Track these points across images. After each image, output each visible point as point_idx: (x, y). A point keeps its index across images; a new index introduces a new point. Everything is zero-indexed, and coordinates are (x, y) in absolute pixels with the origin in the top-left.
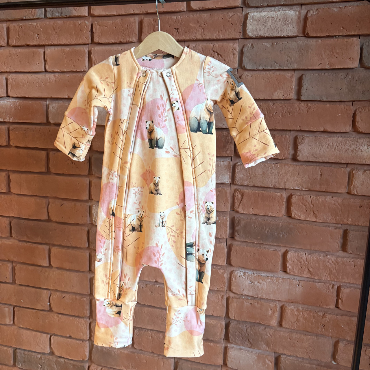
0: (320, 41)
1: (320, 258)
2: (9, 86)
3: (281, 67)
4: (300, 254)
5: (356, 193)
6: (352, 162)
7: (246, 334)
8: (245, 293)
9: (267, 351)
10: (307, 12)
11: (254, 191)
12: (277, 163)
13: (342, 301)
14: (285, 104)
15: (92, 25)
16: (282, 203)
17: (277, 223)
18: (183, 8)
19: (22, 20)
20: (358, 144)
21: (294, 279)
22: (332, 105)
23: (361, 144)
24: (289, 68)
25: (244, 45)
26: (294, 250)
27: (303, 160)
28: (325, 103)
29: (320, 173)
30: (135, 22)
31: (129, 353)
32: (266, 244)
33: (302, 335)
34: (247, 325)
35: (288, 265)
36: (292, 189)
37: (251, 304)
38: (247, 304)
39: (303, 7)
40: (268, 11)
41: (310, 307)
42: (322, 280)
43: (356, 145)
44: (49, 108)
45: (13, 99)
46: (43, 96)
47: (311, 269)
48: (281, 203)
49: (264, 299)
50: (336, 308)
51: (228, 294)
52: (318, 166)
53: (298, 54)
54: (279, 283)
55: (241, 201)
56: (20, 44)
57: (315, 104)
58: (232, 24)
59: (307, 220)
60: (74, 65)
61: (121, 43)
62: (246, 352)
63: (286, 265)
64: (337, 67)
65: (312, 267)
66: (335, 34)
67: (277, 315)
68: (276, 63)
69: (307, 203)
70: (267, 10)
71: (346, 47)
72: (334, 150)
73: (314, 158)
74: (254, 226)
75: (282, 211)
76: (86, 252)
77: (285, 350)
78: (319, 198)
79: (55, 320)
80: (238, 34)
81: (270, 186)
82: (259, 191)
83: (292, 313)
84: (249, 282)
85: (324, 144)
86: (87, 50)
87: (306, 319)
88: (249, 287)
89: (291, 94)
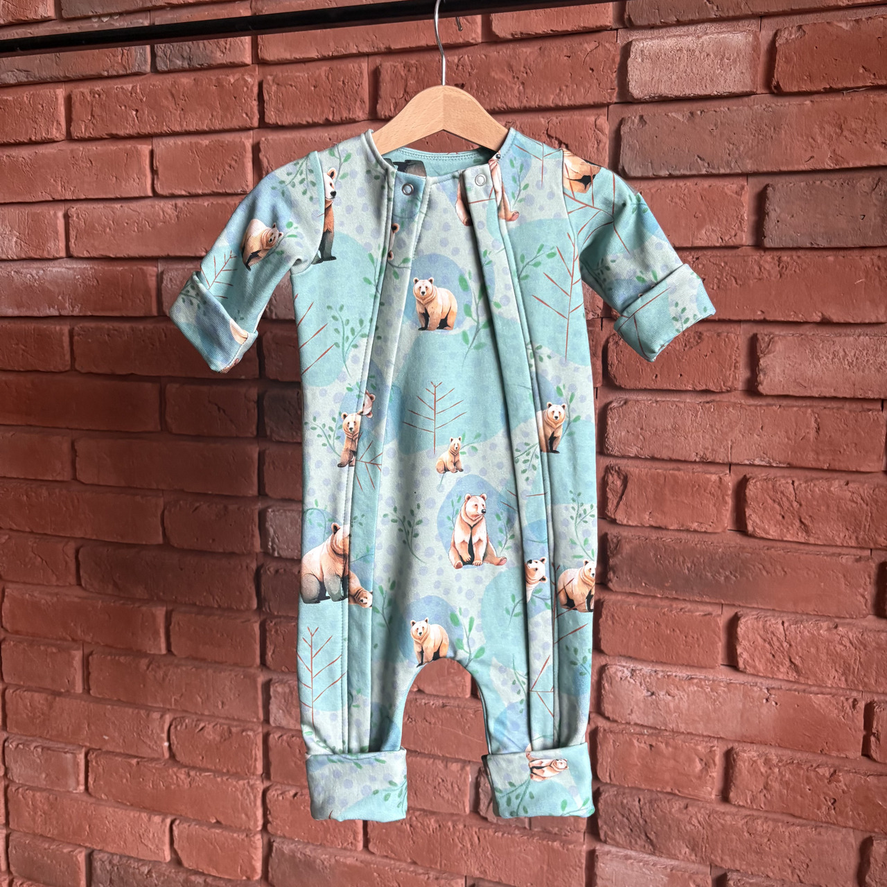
0: (808, 102)
1: (820, 634)
2: (71, 232)
3: (713, 168)
4: (768, 623)
7: (641, 821)
8: (634, 718)
9: (693, 862)
10: (776, 35)
11: (653, 470)
12: (708, 402)
13: (878, 739)
14: (726, 259)
15: (260, 85)
16: (723, 498)
17: (711, 548)
18: (474, 36)
19: (100, 78)
21: (756, 685)
22: (841, 258)
24: (732, 172)
25: (623, 119)
26: (755, 613)
27: (772, 394)
28: (825, 253)
29: (813, 425)
30: (361, 73)
31: (358, 864)
32: (685, 600)
33: (780, 824)
34: (641, 798)
35: (739, 650)
36: (746, 465)
37: (651, 746)
38: (639, 746)
39: (765, 21)
40: (680, 36)
41: (799, 755)
42: (826, 687)
44: (162, 282)
45: (81, 262)
46: (149, 254)
47: (797, 661)
48: (721, 498)
49: (683, 733)
50: (864, 759)
51: (595, 723)
52: (810, 406)
53: (754, 136)
54: (719, 695)
55: (623, 494)
56: (94, 134)
57: (799, 257)
58: (592, 70)
59: (785, 539)
60: (220, 178)
61: (328, 124)
62: (641, 864)
63: (736, 650)
64: (851, 165)
66: (845, 85)
67: (716, 773)
68: (700, 158)
69: (784, 499)
70: (677, 33)
71: (873, 115)
72: (848, 368)
73: (798, 389)
74: (655, 555)
75: (723, 518)
76: (253, 620)
77: (737, 862)
78: (815, 485)
79: (181, 783)
80: (608, 93)
81: (693, 457)
82: (666, 470)
83: (754, 770)
84: (645, 693)
85: (824, 352)
86: (249, 144)
87: (787, 783)
88: (646, 705)
89: (739, 233)
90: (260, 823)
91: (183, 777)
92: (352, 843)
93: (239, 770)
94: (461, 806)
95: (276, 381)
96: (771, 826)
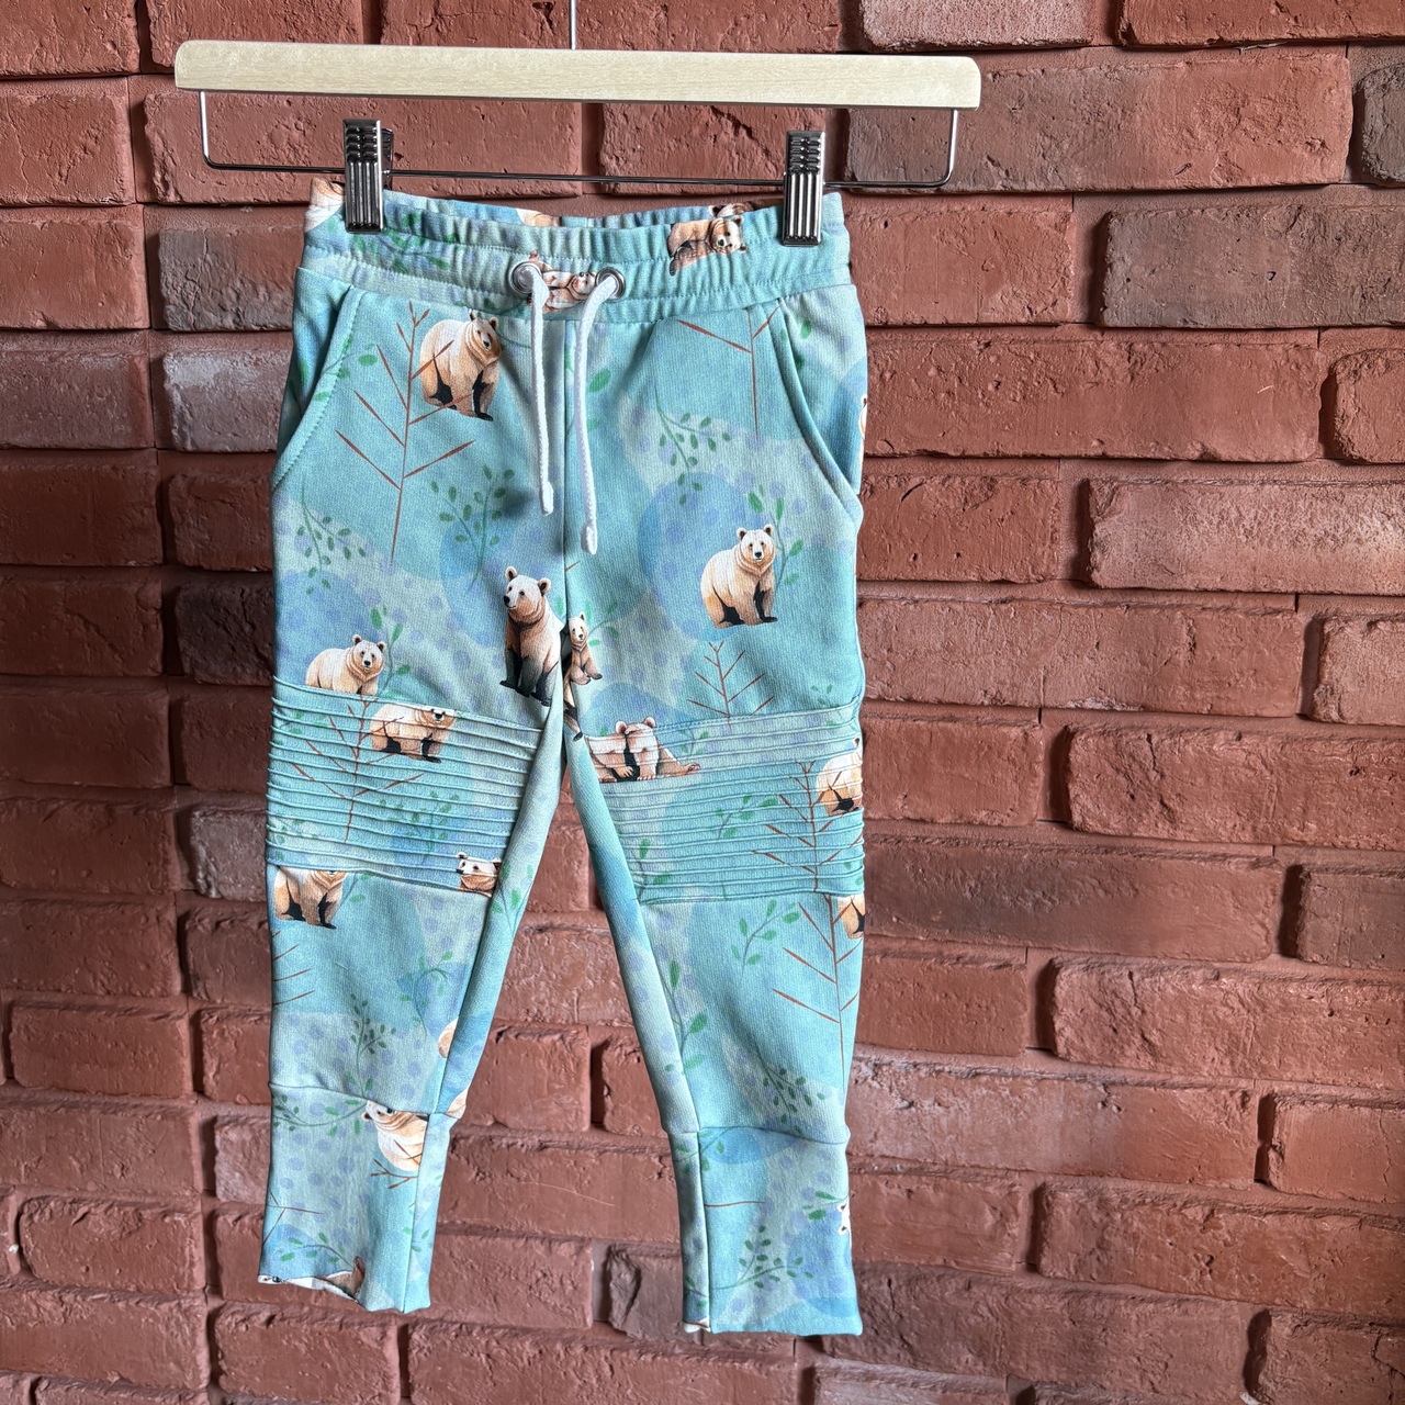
0: (1181, 64)
1: (1192, 991)
3: (1016, 181)
4: (1107, 976)
5: (1335, 715)
6: (1319, 589)
7: (893, 1316)
8: (880, 1146)
9: (979, 1373)
11: (909, 722)
12: (1004, 602)
13: (1282, 1155)
14: (1037, 346)
16: (1031, 767)
17: (1010, 853)
20: (1344, 510)
21: (1083, 1078)
22: (1234, 347)
23: (1355, 511)
24: (1049, 188)
26: (1081, 959)
27: (1115, 586)
28: (1206, 338)
29: (1186, 638)
32: (965, 942)
33: (1122, 1302)
34: (893, 1277)
35: (1058, 1025)
36: (1069, 709)
37: (910, 1191)
38: (890, 1192)
41: (1152, 1187)
42: (1201, 1076)
43: (1338, 517)
47: (1155, 1037)
48: (1026, 768)
49: (963, 1166)
50: (1259, 1186)
52: (1179, 606)
53: (1088, 123)
54: (1025, 1101)
57: (1163, 344)
59: (1135, 834)
62: (893, 1385)
63: (1053, 1023)
64: (1254, 183)
65: (1159, 1026)
66: (1245, 35)
67: (1019, 1229)
68: (993, 162)
69: (1135, 767)
71: (1292, 93)
72: (1244, 540)
73: (1160, 576)
74: (914, 868)
75: (1030, 801)
76: (175, 1015)
77: (1053, 1369)
78: (1187, 742)
79: (46, 1317)
80: (825, 33)
81: (979, 698)
82: (931, 720)
83: (1082, 1221)
84: (899, 1103)
85: (1205, 512)
86: (121, 105)
87: (1135, 1237)
88: (900, 1124)
89: (1061, 298)
90: (205, 1374)
91: (49, 1305)
92: (380, 1395)
93: (161, 1286)
94: (577, 1316)
95: (198, 569)
96: (1108, 1307)
